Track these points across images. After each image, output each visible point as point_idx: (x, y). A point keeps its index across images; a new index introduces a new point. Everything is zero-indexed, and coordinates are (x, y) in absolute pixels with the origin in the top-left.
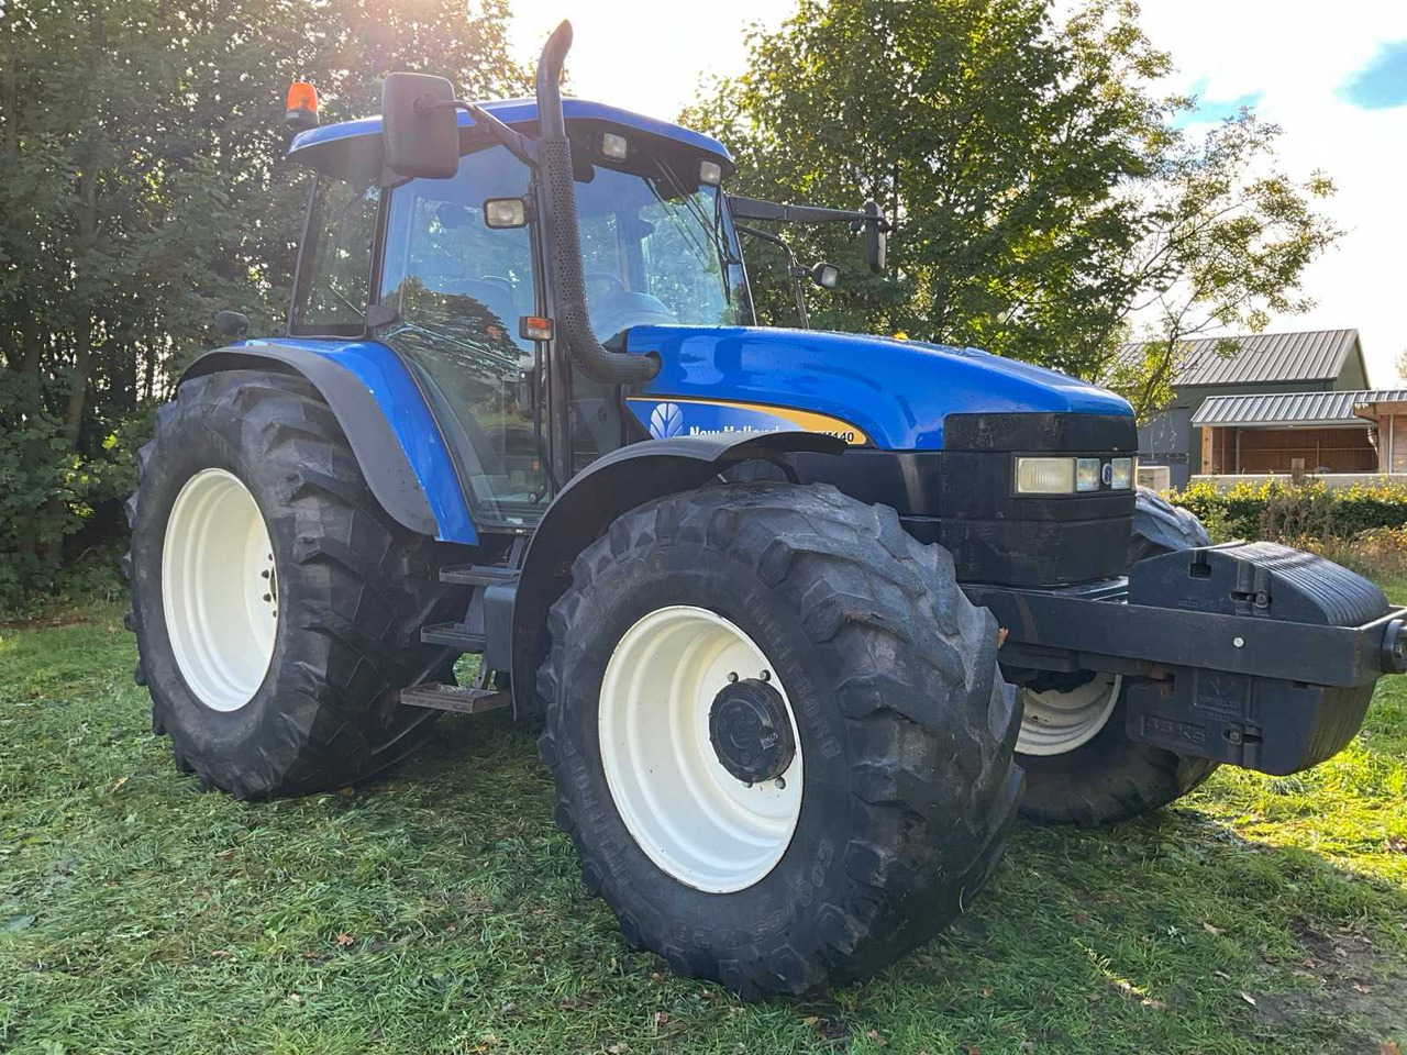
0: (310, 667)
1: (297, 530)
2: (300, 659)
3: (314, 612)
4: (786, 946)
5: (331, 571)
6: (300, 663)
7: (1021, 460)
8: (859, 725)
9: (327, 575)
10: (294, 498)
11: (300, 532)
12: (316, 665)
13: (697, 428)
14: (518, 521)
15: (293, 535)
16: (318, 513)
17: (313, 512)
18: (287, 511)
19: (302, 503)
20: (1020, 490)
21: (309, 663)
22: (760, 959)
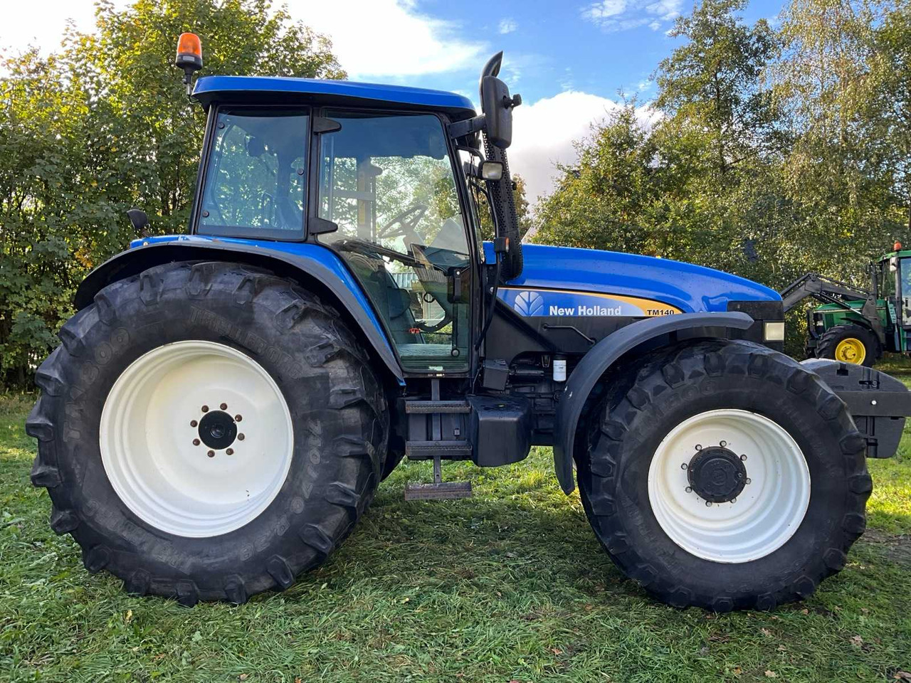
0: (345, 485)
1: (331, 385)
2: (335, 481)
3: (353, 443)
4: (803, 576)
5: (361, 413)
6: (336, 483)
7: (768, 324)
8: (852, 457)
9: (358, 416)
10: (328, 361)
11: (334, 386)
12: (348, 482)
13: (556, 307)
14: (440, 369)
15: (327, 389)
16: (346, 371)
17: (342, 370)
18: (319, 371)
19: (332, 364)
20: (767, 339)
21: (342, 482)
22: (786, 587)
